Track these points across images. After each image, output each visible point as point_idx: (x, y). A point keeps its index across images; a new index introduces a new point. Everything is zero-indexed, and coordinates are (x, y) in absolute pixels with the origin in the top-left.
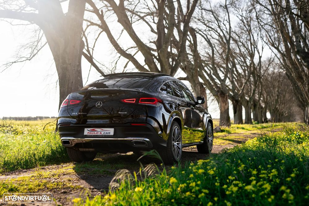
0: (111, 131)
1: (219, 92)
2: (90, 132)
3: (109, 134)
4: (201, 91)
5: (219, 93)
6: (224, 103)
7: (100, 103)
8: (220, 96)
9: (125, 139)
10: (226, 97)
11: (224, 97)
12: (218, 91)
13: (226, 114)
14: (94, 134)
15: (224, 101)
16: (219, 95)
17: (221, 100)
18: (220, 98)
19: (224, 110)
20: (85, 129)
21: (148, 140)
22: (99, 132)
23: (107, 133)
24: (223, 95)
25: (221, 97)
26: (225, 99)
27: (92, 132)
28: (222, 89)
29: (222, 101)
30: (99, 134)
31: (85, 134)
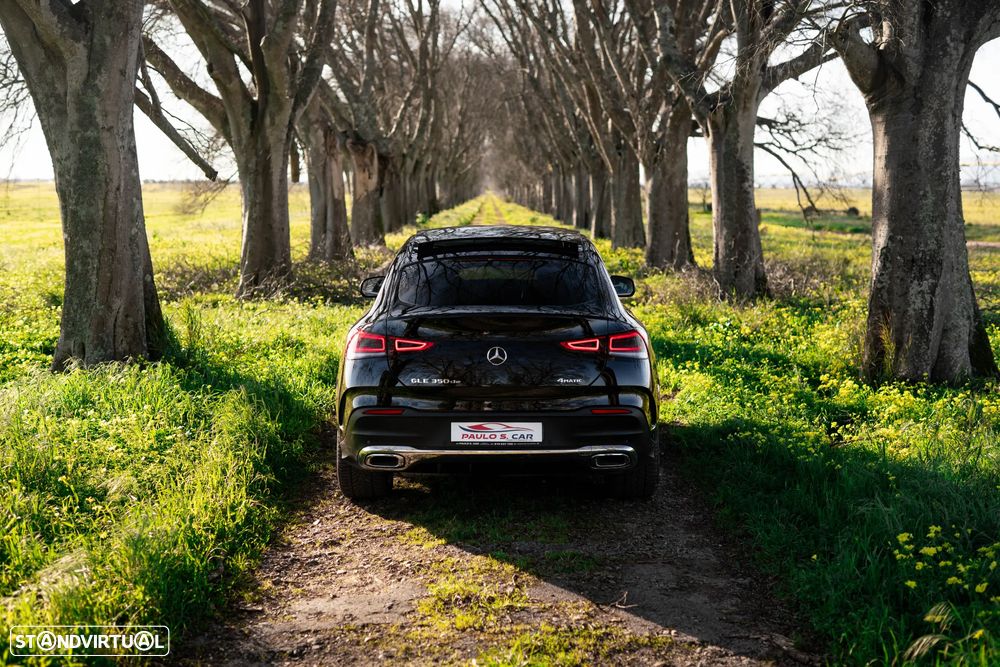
0: (534, 431)
1: (347, 137)
2: (469, 433)
3: (529, 440)
4: (325, 144)
5: (349, 141)
6: (364, 171)
7: (502, 354)
8: (351, 151)
9: (577, 451)
10: (369, 154)
11: (363, 153)
12: (345, 132)
13: (371, 206)
14: (482, 440)
15: (366, 165)
16: (348, 146)
17: (354, 162)
18: (353, 157)
19: (365, 194)
20: (453, 424)
21: (630, 449)
22: (498, 434)
23: (522, 436)
24: (361, 148)
25: (356, 151)
26: (367, 160)
27: (475, 434)
28: (357, 126)
29: (359, 166)
30: (498, 439)
31: (454, 438)
